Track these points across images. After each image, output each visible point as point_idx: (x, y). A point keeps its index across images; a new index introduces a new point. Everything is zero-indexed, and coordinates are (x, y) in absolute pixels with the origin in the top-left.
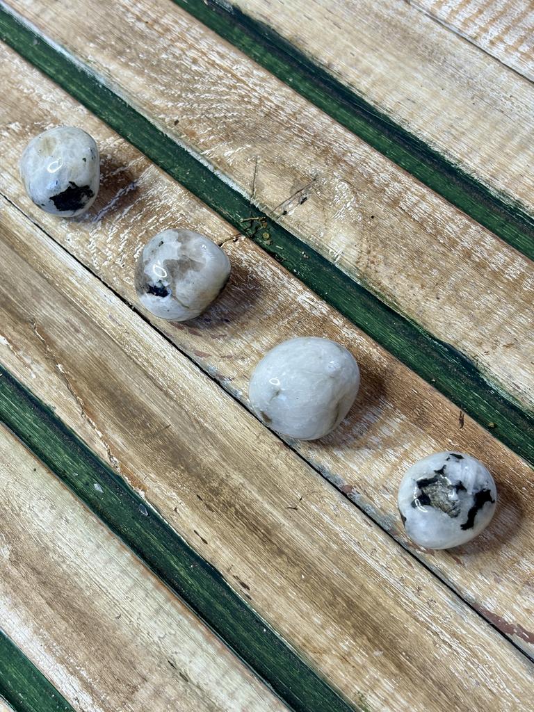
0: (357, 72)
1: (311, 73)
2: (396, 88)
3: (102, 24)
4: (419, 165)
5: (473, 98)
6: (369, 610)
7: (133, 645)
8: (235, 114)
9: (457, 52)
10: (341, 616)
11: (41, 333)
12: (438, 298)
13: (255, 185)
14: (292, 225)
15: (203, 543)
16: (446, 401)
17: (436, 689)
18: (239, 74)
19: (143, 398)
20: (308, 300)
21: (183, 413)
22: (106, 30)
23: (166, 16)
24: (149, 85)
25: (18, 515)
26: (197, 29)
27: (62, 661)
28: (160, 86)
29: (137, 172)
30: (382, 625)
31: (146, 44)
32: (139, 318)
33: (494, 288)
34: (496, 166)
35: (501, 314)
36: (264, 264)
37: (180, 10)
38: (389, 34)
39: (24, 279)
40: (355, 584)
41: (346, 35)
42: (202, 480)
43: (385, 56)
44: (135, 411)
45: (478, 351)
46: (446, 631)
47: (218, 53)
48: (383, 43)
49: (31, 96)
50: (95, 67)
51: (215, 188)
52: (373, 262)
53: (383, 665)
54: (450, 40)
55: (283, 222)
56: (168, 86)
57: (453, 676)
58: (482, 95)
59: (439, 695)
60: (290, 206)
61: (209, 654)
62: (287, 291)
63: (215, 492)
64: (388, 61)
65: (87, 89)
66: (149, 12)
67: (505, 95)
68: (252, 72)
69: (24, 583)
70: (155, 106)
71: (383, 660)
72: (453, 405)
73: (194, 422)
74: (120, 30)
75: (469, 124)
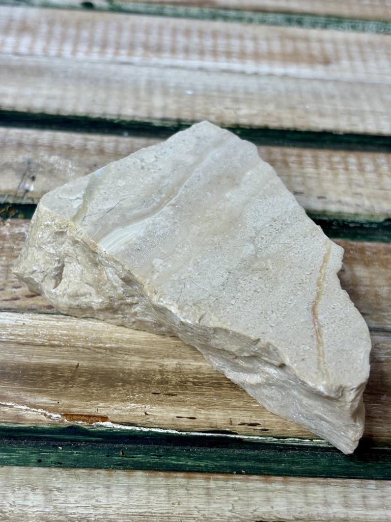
15: (192, 420)
19: (34, 361)
21: (81, 350)
34: (144, 108)
42: (144, 381)
44: (38, 373)
55: (31, 198)
60: (27, 185)
61: (280, 490)
63: (163, 382)
64: (12, 85)
73: (96, 350)
75: (104, 96)
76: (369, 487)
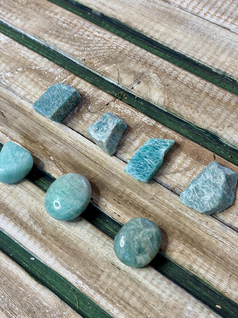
0: (153, 32)
1: (135, 35)
2: (170, 36)
3: (49, 26)
4: (183, 64)
5: (201, 36)
6: (188, 233)
7: (96, 259)
8: (107, 54)
9: (192, 19)
10: (178, 237)
11: (42, 146)
12: (198, 112)
13: (119, 79)
14: (136, 93)
15: (118, 217)
16: (207, 151)
17: (220, 259)
18: (107, 38)
19: (86, 166)
20: (147, 120)
21: (103, 169)
22: (51, 28)
23: (74, 20)
24: (71, 47)
25: (43, 216)
26: (87, 24)
27: (68, 269)
28: (76, 47)
29: (71, 80)
30: (195, 238)
31: (68, 32)
32: (80, 135)
33: (220, 106)
34: (213, 60)
35: (224, 115)
36: (127, 109)
37: (79, 17)
38: (164, 16)
39: (32, 127)
40: (181, 224)
41: (147, 19)
42: (114, 193)
43: (163, 24)
44: (84, 171)
45: (217, 130)
46: (221, 237)
47: (97, 32)
48: (162, 20)
49: (24, 57)
50: (49, 43)
51: (103, 83)
52: (170, 102)
53: (197, 253)
54: (188, 15)
55: (132, 92)
56: (78, 46)
57: (226, 253)
58: (204, 34)
59: (221, 261)
60: (134, 85)
62: (138, 118)
63: (121, 197)
64: (165, 26)
65: (46, 52)
66: (67, 20)
67: (213, 33)
68: (112, 37)
69: (49, 241)
70: (75, 55)
71: (197, 251)
72: (210, 152)
73: (108, 172)
74: (56, 28)
75: (201, 45)
76: (158, 277)
